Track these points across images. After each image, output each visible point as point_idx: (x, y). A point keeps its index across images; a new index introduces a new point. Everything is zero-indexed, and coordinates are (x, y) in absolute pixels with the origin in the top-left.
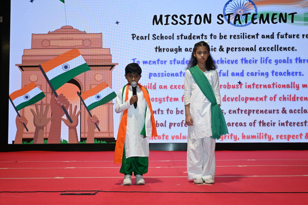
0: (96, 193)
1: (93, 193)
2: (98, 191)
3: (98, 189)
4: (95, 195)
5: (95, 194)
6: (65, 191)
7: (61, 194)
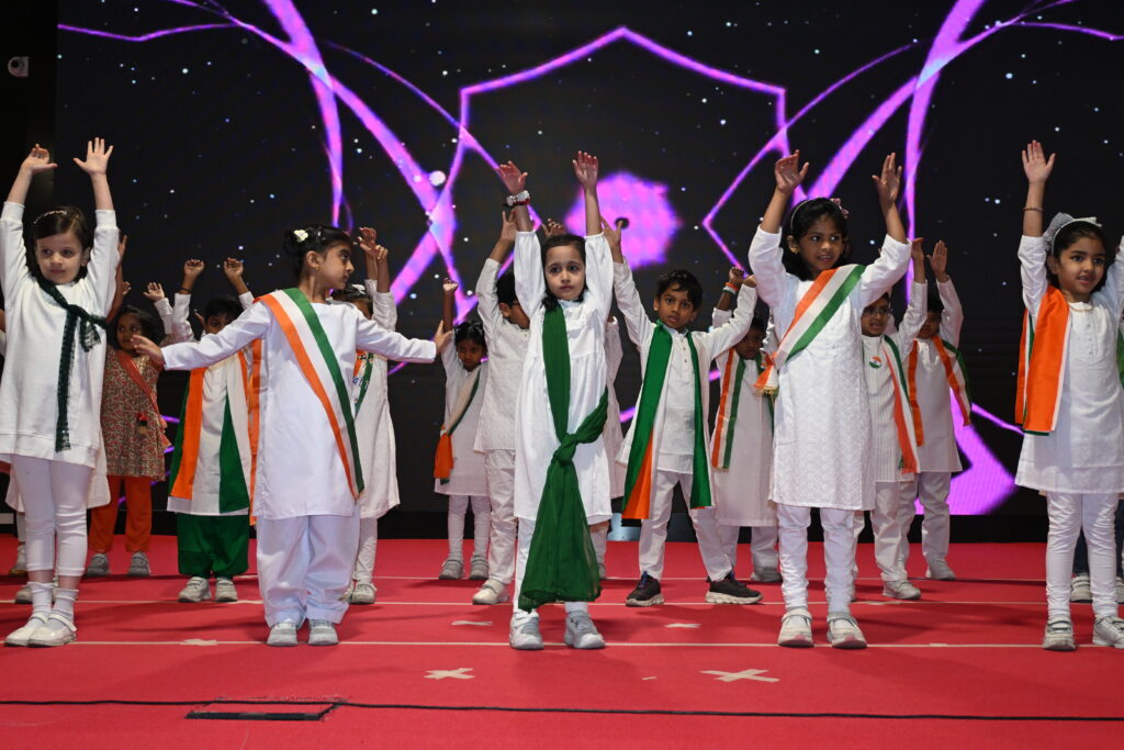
0: (327, 711)
1: (316, 710)
2: (335, 704)
3: (336, 695)
4: (320, 722)
5: (320, 717)
6: (206, 703)
7: (191, 716)
